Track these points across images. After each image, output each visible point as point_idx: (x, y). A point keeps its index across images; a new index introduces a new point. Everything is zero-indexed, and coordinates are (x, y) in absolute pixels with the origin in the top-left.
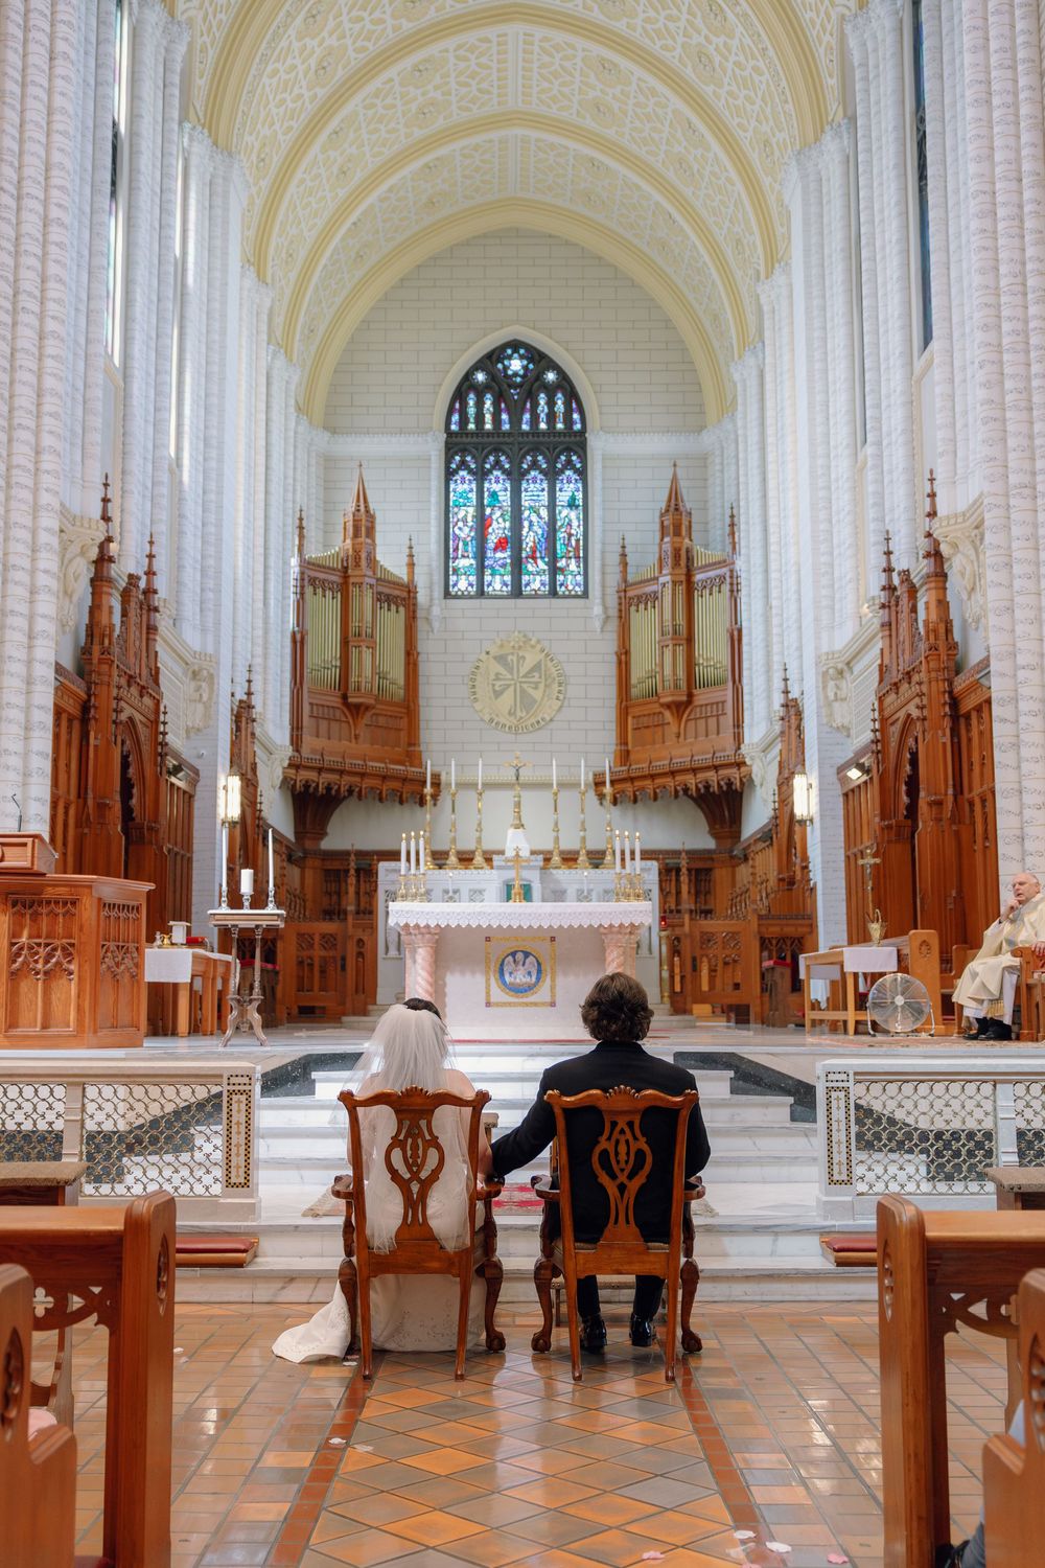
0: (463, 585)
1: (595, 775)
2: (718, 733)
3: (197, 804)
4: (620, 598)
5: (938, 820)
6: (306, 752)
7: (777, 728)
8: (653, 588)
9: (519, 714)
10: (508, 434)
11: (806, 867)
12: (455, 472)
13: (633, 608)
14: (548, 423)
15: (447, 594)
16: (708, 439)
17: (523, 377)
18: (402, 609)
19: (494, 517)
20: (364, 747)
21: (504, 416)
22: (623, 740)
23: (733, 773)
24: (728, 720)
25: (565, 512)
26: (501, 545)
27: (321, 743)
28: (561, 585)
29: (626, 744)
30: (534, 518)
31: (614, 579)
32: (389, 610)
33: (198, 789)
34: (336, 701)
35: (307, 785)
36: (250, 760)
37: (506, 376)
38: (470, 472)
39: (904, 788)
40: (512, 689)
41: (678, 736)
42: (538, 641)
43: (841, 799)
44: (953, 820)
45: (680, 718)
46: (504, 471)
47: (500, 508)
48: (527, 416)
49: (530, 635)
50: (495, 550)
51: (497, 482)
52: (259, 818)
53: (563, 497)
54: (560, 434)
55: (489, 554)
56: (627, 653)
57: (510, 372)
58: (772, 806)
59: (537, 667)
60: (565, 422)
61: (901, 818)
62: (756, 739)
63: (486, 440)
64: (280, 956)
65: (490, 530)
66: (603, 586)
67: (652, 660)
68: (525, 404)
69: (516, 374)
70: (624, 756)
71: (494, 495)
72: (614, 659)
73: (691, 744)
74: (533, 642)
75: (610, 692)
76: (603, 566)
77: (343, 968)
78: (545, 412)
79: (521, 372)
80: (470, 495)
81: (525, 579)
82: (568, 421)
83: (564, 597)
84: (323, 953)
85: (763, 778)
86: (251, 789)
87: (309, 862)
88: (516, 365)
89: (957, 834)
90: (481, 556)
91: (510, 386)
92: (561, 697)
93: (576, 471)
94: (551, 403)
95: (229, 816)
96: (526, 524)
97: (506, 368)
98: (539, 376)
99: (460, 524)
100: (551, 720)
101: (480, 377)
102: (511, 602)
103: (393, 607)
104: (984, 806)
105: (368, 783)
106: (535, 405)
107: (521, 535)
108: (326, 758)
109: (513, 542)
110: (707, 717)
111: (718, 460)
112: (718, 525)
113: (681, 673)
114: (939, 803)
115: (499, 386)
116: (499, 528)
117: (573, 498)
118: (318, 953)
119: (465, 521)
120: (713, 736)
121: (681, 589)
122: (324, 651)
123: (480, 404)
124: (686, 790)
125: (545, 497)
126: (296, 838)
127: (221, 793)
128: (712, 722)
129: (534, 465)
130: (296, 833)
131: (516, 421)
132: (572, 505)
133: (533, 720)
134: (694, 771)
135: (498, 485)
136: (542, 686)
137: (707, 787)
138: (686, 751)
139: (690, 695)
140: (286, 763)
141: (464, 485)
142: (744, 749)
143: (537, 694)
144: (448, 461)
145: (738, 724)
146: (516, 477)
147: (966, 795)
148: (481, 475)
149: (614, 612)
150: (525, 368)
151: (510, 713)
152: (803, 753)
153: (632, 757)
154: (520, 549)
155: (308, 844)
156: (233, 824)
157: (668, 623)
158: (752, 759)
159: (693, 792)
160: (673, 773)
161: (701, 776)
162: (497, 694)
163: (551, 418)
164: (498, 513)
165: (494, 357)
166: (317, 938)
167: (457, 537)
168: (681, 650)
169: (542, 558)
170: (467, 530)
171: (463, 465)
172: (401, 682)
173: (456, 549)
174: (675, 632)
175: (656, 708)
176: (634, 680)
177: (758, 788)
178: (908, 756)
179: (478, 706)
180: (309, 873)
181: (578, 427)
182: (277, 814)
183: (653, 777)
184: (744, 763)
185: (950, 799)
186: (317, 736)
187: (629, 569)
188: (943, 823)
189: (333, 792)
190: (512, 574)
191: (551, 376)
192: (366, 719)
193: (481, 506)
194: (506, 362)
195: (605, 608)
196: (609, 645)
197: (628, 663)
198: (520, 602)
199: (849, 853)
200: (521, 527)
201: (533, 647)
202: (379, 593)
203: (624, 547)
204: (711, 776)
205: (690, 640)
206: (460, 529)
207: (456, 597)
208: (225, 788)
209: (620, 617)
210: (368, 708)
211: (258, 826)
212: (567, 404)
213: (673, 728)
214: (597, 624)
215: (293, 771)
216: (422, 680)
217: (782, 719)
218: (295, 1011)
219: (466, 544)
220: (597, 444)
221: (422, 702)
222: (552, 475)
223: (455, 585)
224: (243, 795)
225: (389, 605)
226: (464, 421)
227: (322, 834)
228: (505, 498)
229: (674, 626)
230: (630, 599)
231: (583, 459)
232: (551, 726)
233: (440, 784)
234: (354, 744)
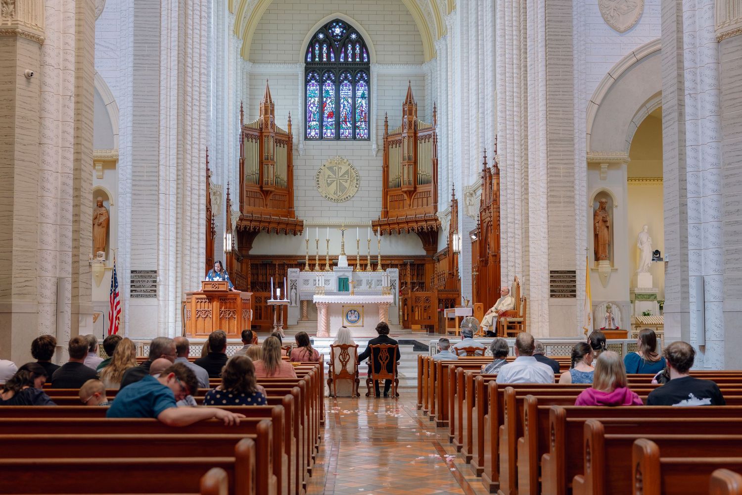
0: (313, 133)
1: (373, 222)
2: (427, 205)
4: (384, 141)
6: (245, 213)
8: (400, 138)
9: (338, 193)
10: (334, 64)
12: (310, 81)
13: (390, 146)
14: (352, 58)
15: (306, 138)
16: (425, 68)
17: (341, 36)
18: (286, 146)
19: (328, 102)
20: (270, 209)
21: (332, 55)
22: (385, 208)
23: (433, 223)
24: (431, 200)
25: (360, 100)
26: (330, 116)
27: (251, 208)
28: (358, 134)
30: (346, 103)
31: (382, 132)
32: (280, 146)
33: (216, 239)
34: (257, 189)
35: (245, 227)
37: (333, 36)
38: (316, 81)
40: (335, 182)
41: (410, 205)
42: (347, 160)
43: (471, 244)
45: (410, 197)
46: (332, 81)
47: (330, 98)
48: (343, 55)
49: (344, 157)
50: (328, 117)
51: (329, 86)
53: (359, 93)
54: (357, 64)
55: (325, 119)
56: (388, 167)
57: (335, 34)
59: (347, 172)
60: (360, 58)
62: (443, 210)
63: (323, 66)
65: (326, 108)
66: (377, 136)
67: (399, 172)
68: (342, 49)
69: (337, 35)
70: (386, 213)
71: (327, 91)
72: (382, 169)
73: (415, 209)
74: (345, 161)
75: (380, 184)
76: (377, 126)
78: (350, 53)
79: (340, 34)
80: (316, 92)
81: (342, 131)
82: (362, 58)
83: (360, 140)
87: (244, 260)
88: (338, 31)
90: (321, 120)
91: (335, 41)
92: (358, 186)
93: (365, 81)
94: (354, 49)
95: (227, 249)
96: (342, 106)
97: (333, 32)
98: (348, 37)
99: (312, 105)
100: (353, 197)
101: (321, 36)
102: (335, 142)
103: (282, 145)
105: (272, 226)
106: (346, 50)
107: (340, 111)
108: (254, 215)
109: (336, 114)
110: (422, 198)
111: (429, 78)
112: (429, 108)
113: (412, 178)
115: (330, 41)
116: (330, 107)
117: (363, 94)
119: (314, 103)
120: (425, 206)
121: (412, 139)
122: (253, 167)
123: (321, 49)
124: (413, 230)
125: (350, 93)
127: (224, 241)
128: (425, 200)
129: (346, 78)
131: (337, 57)
132: (363, 97)
133: (345, 197)
134: (417, 222)
135: (329, 88)
136: (349, 181)
137: (422, 229)
138: (413, 212)
139: (415, 188)
140: (238, 219)
141: (313, 88)
142: (438, 214)
143: (346, 185)
144: (306, 76)
145: (436, 202)
146: (338, 84)
148: (321, 83)
149: (382, 147)
150: (342, 32)
151: (334, 194)
152: (458, 224)
153: (390, 214)
154: (339, 117)
155: (244, 252)
156: (229, 253)
157: (406, 155)
158: (441, 219)
160: (407, 222)
161: (419, 224)
162: (329, 185)
163: (354, 56)
164: (329, 100)
165: (328, 27)
167: (311, 112)
168: (412, 168)
169: (349, 122)
170: (314, 108)
171: (313, 78)
172: (286, 179)
173: (310, 117)
174: (409, 159)
175: (400, 192)
176: (390, 179)
179: (320, 190)
180: (244, 266)
181: (366, 60)
183: (398, 224)
184: (438, 220)
186: (250, 205)
187: (389, 128)
189: (257, 230)
190: (335, 129)
191: (354, 36)
192: (271, 197)
193: (321, 97)
194: (333, 29)
195: (378, 145)
196: (380, 163)
197: (388, 172)
198: (339, 142)
200: (340, 107)
201: (345, 163)
202: (276, 139)
203: (386, 118)
204: (424, 224)
205: (416, 163)
206: (312, 108)
207: (310, 139)
209: (385, 150)
210: (271, 192)
212: (361, 49)
213: (408, 202)
214: (374, 153)
215: (240, 222)
216: (295, 178)
217: (452, 207)
219: (314, 115)
220: (375, 69)
221: (295, 188)
222: (354, 83)
223: (310, 134)
225: (280, 145)
226: (313, 57)
227: (250, 248)
228: (332, 93)
229: (409, 157)
230: (389, 142)
231: (369, 76)
232: (353, 199)
233: (302, 226)
234: (265, 209)
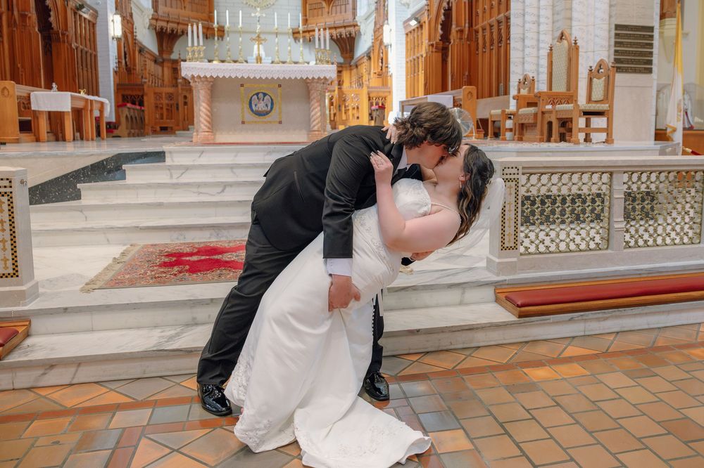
1: (293, 28)
2: (345, 12)
3: (98, 29)
5: (461, 39)
6: (160, 12)
7: (373, 8)
11: (387, 67)
20: (188, 11)
22: (305, 15)
23: (352, 29)
24: (350, 7)
27: (168, 9)
29: (306, 16)
33: (98, 20)
35: (162, 29)
36: (129, 11)
39: (440, 27)
41: (328, 13)
43: (405, 36)
44: (469, 39)
45: (329, 6)
52: (135, 40)
58: (371, 41)
61: (438, 41)
62: (362, 14)
64: (146, 104)
70: (305, 21)
73: (334, 16)
77: (178, 108)
84: (167, 101)
85: (365, 31)
86: (130, 25)
87: (165, 64)
89: (469, 45)
95: (116, 35)
100: (273, 4)
104: (483, 33)
108: (171, 17)
110: (341, 5)
114: (461, 31)
118: (165, 101)
120: (343, 13)
124: (332, 37)
126: (159, 53)
127: (111, 24)
128: (343, 7)
130: (159, 51)
134: (336, 28)
137: (341, 35)
138: (332, 19)
140: (151, 17)
142: (357, 19)
145: (354, 9)
147: (474, 28)
152: (387, 16)
153: (309, 22)
155: (165, 56)
156: (119, 39)
158: (361, 23)
159: (335, 37)
161: (339, 30)
166: (164, 94)
177: (362, 37)
178: (443, 11)
180: (166, 70)
182: (147, 39)
184: (357, 25)
185: (467, 29)
186: (166, 6)
188: (463, 40)
189: (175, 32)
192: (189, 0)
199: (408, 60)
204: (343, 31)
208: (113, 21)
211: (135, 43)
213: (326, 10)
215: (155, 21)
217: (376, 3)
218: (158, 129)
224: (122, 25)
227: (171, 52)
232: (273, 7)
233: (224, 31)
234: (183, 10)
